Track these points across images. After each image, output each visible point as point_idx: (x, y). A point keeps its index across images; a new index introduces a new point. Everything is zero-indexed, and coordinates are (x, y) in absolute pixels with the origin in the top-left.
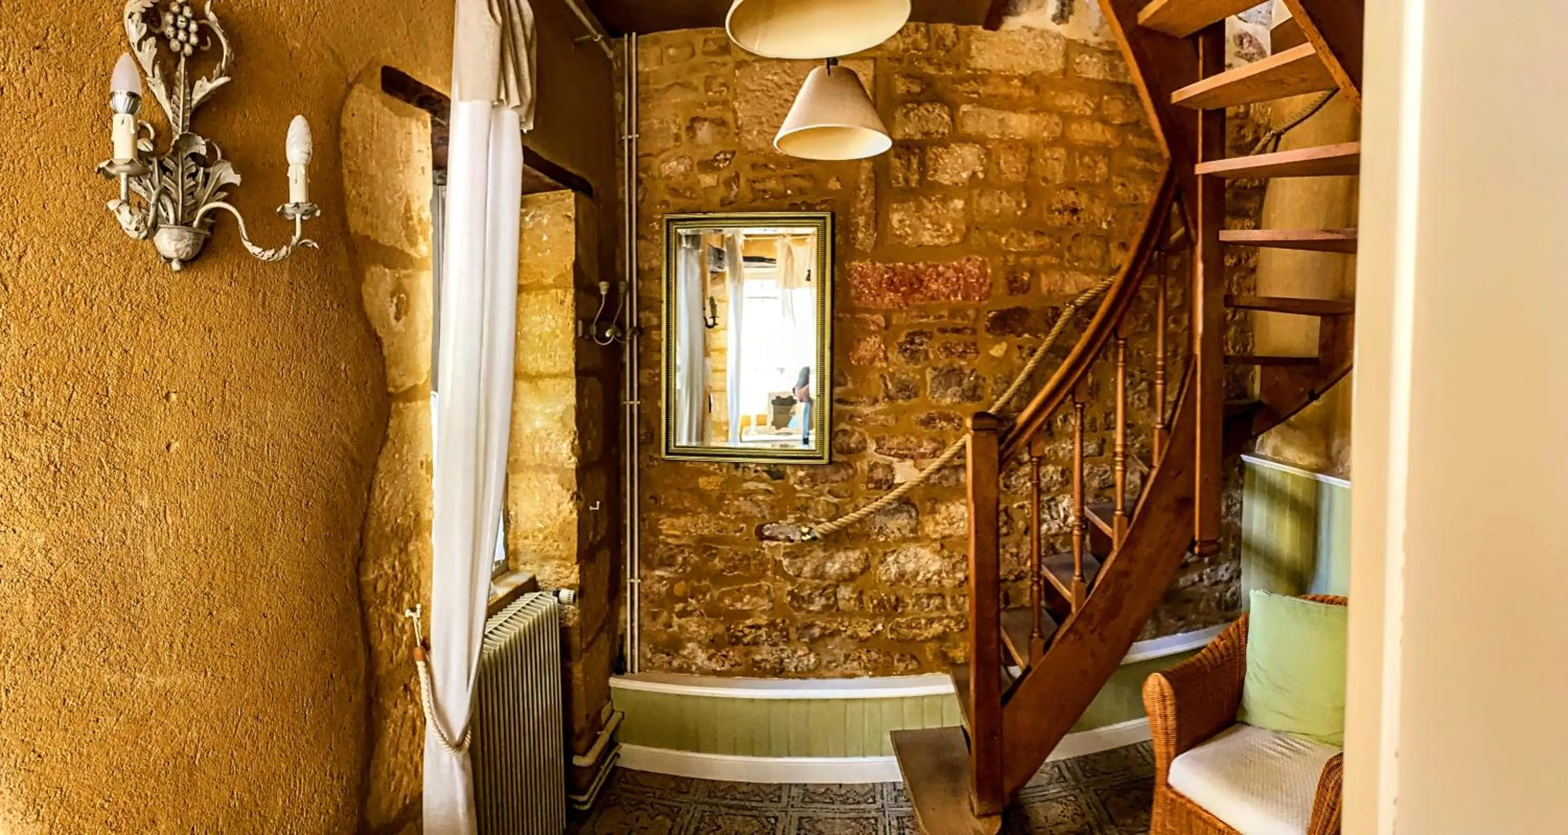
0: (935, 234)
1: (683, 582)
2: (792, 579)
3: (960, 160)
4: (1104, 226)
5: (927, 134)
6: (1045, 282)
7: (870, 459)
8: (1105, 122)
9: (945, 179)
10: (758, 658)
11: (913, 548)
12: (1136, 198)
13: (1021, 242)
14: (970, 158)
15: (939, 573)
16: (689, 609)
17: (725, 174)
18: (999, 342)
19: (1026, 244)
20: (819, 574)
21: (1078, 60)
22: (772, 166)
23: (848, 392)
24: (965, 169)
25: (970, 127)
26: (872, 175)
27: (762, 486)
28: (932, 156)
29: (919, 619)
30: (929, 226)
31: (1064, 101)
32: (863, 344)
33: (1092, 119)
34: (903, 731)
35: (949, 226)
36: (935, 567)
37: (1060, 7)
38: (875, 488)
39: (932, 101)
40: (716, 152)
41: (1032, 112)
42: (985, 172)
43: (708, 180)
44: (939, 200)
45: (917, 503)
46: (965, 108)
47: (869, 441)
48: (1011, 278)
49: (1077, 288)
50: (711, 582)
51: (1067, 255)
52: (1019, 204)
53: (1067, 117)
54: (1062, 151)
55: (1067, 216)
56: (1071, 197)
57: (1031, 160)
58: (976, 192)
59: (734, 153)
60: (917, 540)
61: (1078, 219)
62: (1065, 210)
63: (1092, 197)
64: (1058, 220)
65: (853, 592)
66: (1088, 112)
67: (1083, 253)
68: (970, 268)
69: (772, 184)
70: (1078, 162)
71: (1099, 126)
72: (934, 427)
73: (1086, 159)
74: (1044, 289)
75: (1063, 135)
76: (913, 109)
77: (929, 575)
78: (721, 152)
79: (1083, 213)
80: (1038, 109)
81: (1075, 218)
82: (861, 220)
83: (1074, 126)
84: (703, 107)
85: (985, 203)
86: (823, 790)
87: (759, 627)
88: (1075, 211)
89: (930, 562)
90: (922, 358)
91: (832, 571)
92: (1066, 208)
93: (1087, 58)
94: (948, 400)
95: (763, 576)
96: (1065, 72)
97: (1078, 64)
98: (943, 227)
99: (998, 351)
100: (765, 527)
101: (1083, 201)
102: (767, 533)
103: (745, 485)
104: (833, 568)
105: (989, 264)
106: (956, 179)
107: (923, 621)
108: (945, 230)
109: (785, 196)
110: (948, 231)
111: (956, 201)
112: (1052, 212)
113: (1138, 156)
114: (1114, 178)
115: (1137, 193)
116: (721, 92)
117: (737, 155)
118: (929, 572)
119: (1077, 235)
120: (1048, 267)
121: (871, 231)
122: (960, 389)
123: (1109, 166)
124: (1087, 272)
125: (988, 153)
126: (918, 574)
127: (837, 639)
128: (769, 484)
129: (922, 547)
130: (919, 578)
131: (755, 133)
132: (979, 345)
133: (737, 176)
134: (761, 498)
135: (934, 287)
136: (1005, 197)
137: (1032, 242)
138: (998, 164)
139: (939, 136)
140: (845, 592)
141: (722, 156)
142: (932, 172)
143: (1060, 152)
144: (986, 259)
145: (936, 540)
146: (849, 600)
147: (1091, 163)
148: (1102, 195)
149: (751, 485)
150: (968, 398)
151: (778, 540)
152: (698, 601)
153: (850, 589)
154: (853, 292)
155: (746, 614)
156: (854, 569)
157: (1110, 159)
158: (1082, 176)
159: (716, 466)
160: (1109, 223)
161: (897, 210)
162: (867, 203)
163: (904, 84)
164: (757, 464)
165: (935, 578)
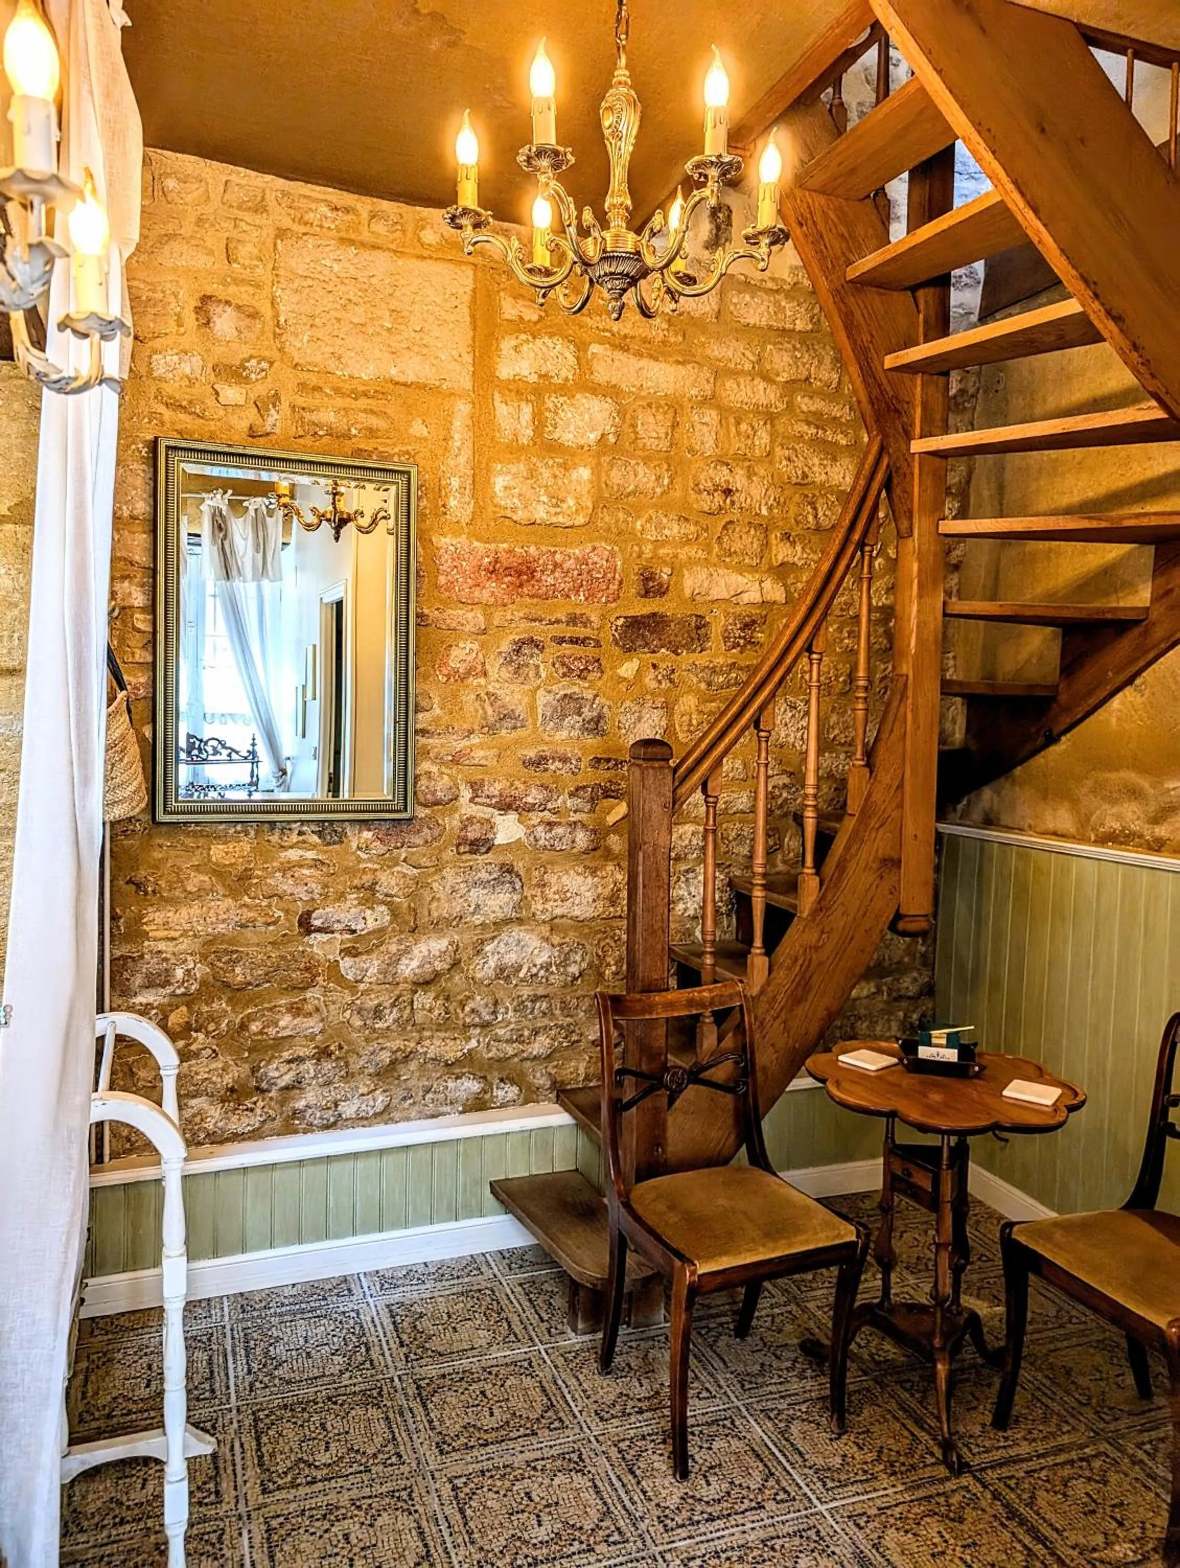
0: (553, 510)
1: (184, 1008)
2: (352, 987)
3: (587, 417)
4: (764, 512)
5: (544, 376)
6: (691, 582)
7: (463, 812)
8: (767, 378)
9: (568, 437)
10: (301, 1104)
11: (517, 932)
12: (805, 476)
13: (660, 527)
14: (599, 416)
15: (547, 967)
16: (193, 1047)
17: (261, 389)
18: (630, 659)
19: (666, 532)
20: (389, 979)
21: (735, 300)
22: (328, 391)
23: (436, 720)
24: (593, 430)
25: (602, 374)
26: (470, 422)
27: (311, 855)
28: (551, 406)
29: (522, 1029)
30: (544, 498)
31: (716, 351)
32: (455, 652)
33: (752, 375)
34: (507, 1179)
35: (571, 502)
36: (543, 958)
37: (714, 232)
38: (470, 852)
39: (551, 335)
40: (246, 356)
41: (678, 362)
42: (618, 435)
43: (231, 394)
44: (560, 465)
45: (521, 873)
46: (594, 348)
47: (462, 787)
48: (646, 574)
49: (728, 591)
50: (230, 1001)
51: (716, 549)
52: (658, 478)
53: (720, 373)
54: (714, 413)
55: (718, 498)
56: (722, 475)
57: (675, 425)
58: (606, 459)
59: (271, 364)
60: (520, 921)
61: (733, 503)
62: (715, 490)
63: (750, 474)
64: (707, 503)
65: (436, 998)
66: (748, 366)
67: (737, 546)
68: (596, 559)
69: (328, 416)
70: (733, 429)
71: (761, 385)
72: (546, 770)
73: (744, 427)
74: (687, 592)
75: (714, 397)
76: (527, 341)
77: (534, 970)
78: (251, 357)
79: (738, 495)
80: (686, 358)
81: (728, 501)
82: (455, 483)
83: (730, 384)
84: (224, 283)
85: (616, 476)
86: (404, 1272)
87: (299, 1060)
88: (728, 492)
89: (536, 952)
90: (532, 674)
91: (407, 972)
92: (716, 487)
93: (748, 298)
94: (564, 734)
95: (311, 984)
96: (718, 314)
97: (735, 305)
98: (563, 501)
99: (628, 669)
100: (314, 915)
101: (739, 480)
102: (317, 923)
103: (283, 855)
104: (409, 967)
105: (619, 555)
106: (582, 442)
107: (526, 1033)
108: (564, 506)
109: (348, 436)
110: (569, 507)
111: (581, 470)
112: (700, 492)
113: (809, 423)
114: (778, 449)
115: (806, 469)
116: (253, 268)
117: (276, 365)
118: (535, 965)
119: (731, 522)
120: (692, 562)
121: (467, 499)
122: (580, 719)
123: (773, 435)
124: (741, 569)
125: (622, 412)
126: (521, 967)
127: (413, 1066)
128: (319, 851)
129: (526, 931)
130: (521, 975)
131: (306, 339)
132: (603, 662)
133: (277, 397)
134: (306, 872)
135: (550, 580)
136: (641, 470)
137: (674, 530)
138: (634, 426)
139: (560, 381)
140: (424, 999)
141: (253, 362)
142: (551, 428)
143: (711, 416)
144: (616, 548)
145: (544, 922)
146: (431, 1010)
147: (750, 432)
148: (762, 472)
149: (293, 855)
150: (589, 731)
151: (332, 932)
152: (207, 1034)
153: (432, 995)
154: (442, 580)
155: (280, 1043)
156: (439, 966)
157: (773, 426)
158: (737, 445)
159: (239, 827)
160: (770, 508)
161: (501, 473)
162: (462, 459)
163: (514, 307)
164: (303, 822)
165: (542, 973)
